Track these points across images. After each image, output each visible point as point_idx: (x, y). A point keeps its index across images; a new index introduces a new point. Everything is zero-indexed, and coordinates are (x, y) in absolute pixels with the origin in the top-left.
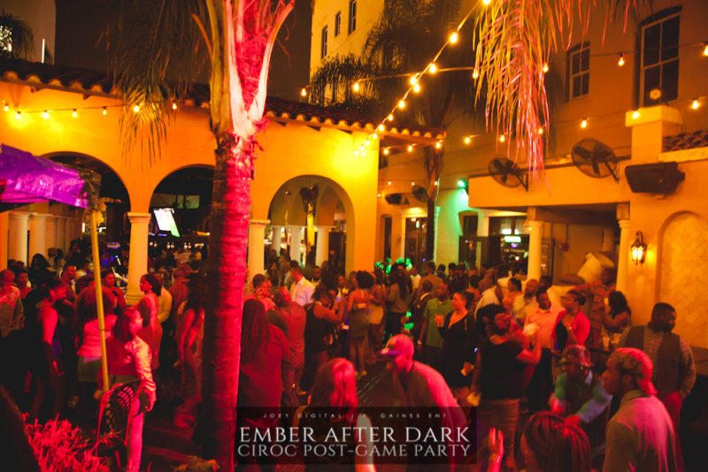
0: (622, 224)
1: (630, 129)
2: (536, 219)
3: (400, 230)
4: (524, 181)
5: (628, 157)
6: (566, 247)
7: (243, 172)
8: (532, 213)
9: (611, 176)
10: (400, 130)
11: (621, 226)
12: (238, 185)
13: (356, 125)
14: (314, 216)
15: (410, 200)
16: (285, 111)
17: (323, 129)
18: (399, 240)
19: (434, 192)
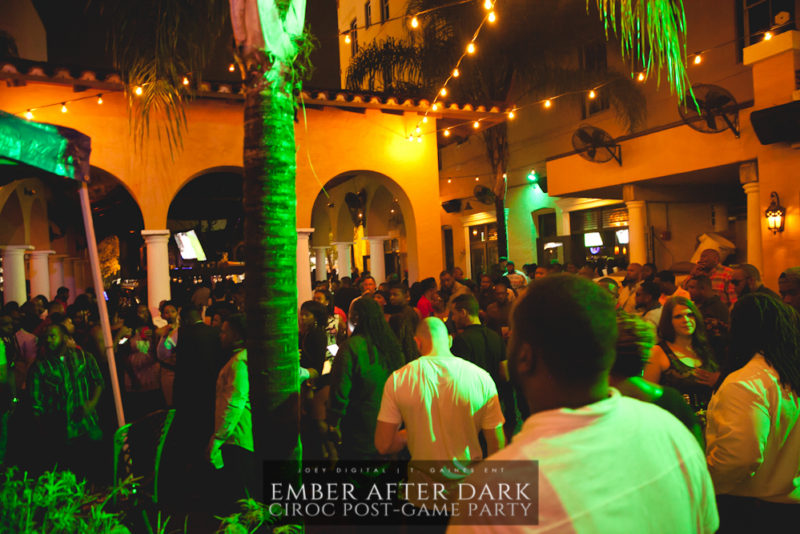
0: (748, 188)
1: (750, 68)
2: (635, 200)
3: (464, 240)
4: (617, 154)
5: (750, 103)
6: (668, 236)
7: (284, 106)
8: (629, 192)
9: (729, 130)
10: (461, 106)
11: (746, 191)
12: (278, 124)
13: (408, 102)
14: (364, 227)
15: (472, 204)
16: (322, 91)
17: (368, 111)
18: (464, 253)
19: (502, 189)
